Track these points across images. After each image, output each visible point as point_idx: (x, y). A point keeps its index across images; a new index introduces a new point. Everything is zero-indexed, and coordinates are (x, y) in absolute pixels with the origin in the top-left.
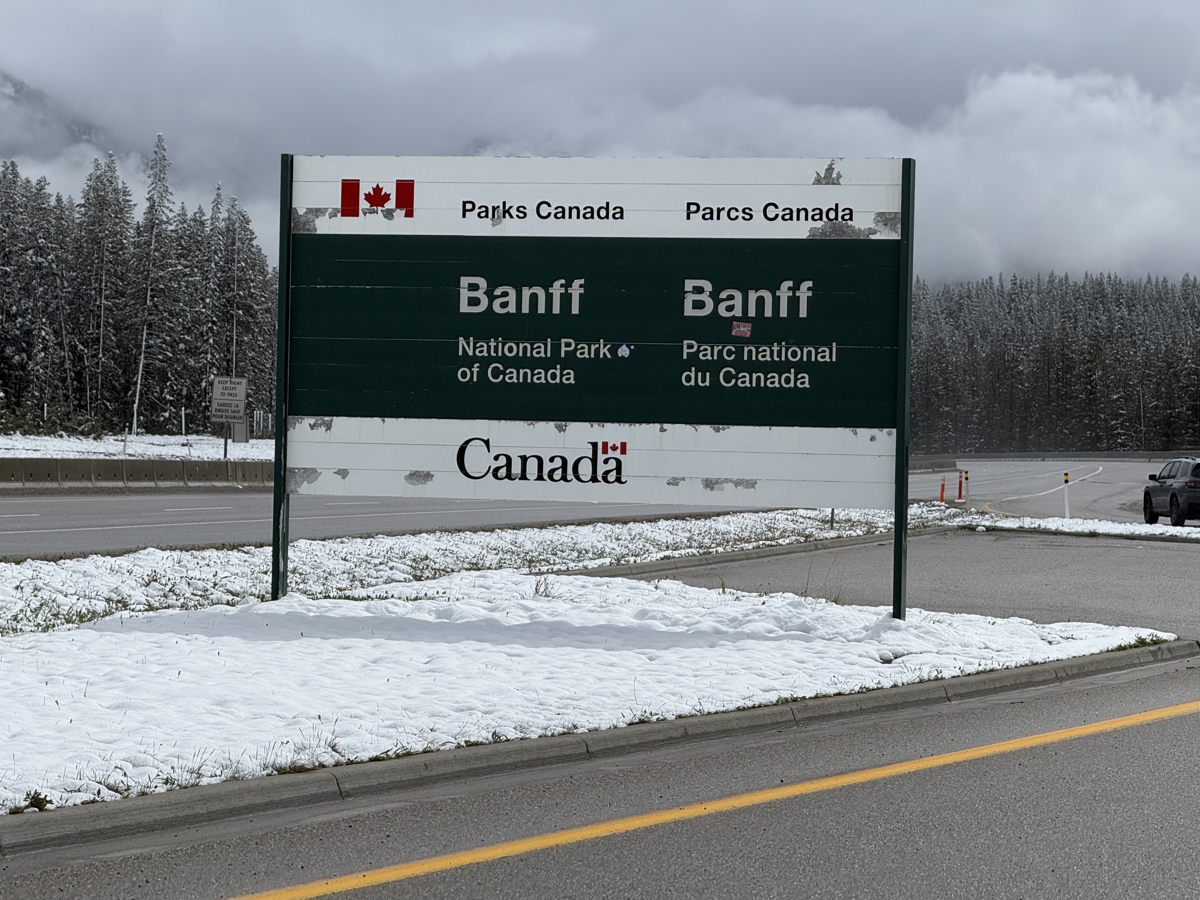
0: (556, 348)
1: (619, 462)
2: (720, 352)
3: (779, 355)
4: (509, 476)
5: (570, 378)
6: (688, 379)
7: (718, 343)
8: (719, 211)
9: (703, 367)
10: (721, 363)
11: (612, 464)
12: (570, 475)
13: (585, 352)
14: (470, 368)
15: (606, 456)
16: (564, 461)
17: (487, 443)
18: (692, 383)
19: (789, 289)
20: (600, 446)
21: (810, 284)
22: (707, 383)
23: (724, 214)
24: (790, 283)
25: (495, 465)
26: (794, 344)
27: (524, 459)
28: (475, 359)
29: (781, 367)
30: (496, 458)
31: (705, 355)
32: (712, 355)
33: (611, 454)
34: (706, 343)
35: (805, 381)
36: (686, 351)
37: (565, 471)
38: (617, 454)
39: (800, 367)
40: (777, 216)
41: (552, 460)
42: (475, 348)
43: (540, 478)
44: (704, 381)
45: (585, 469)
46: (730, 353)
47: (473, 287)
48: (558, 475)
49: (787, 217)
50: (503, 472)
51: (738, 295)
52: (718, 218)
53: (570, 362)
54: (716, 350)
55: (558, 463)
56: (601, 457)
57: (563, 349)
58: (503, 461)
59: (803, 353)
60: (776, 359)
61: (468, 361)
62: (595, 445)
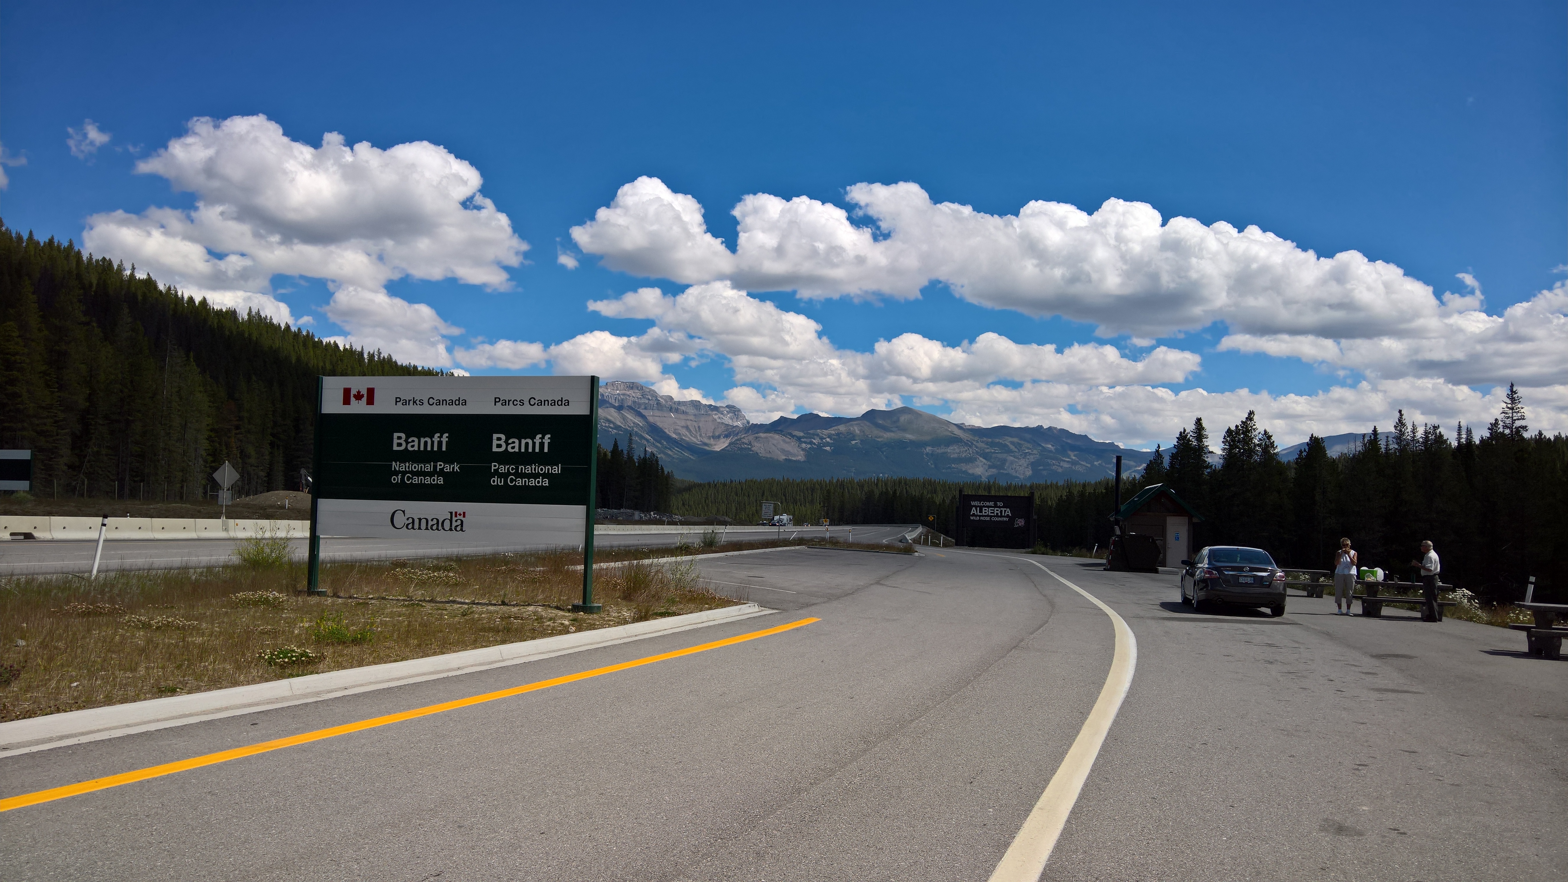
0: (435, 467)
1: (462, 522)
2: (508, 468)
3: (535, 470)
4: (413, 528)
5: (441, 481)
6: (494, 481)
7: (507, 465)
8: (509, 401)
9: (501, 476)
10: (509, 474)
11: (459, 522)
12: (440, 527)
13: (448, 468)
14: (397, 476)
15: (456, 518)
16: (438, 520)
17: (404, 512)
18: (496, 483)
19: (540, 438)
20: (454, 514)
21: (549, 436)
22: (502, 484)
23: (511, 403)
24: (540, 436)
25: (407, 522)
26: (542, 465)
27: (420, 520)
28: (400, 472)
29: (536, 476)
30: (408, 519)
31: (501, 470)
32: (505, 470)
33: (459, 517)
34: (502, 465)
35: (546, 483)
36: (493, 468)
37: (438, 526)
38: (461, 517)
39: (544, 476)
40: (535, 403)
41: (432, 520)
42: (399, 467)
43: (427, 529)
44: (501, 482)
45: (447, 525)
46: (513, 469)
47: (400, 438)
48: (435, 527)
49: (539, 404)
50: (410, 526)
51: (517, 441)
52: (509, 405)
53: (442, 473)
54: (506, 467)
55: (435, 521)
56: (454, 519)
57: (439, 467)
58: (410, 521)
59: (546, 469)
60: (533, 472)
61: (396, 473)
62: (451, 513)
